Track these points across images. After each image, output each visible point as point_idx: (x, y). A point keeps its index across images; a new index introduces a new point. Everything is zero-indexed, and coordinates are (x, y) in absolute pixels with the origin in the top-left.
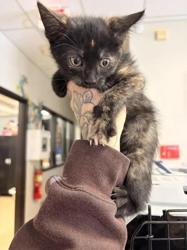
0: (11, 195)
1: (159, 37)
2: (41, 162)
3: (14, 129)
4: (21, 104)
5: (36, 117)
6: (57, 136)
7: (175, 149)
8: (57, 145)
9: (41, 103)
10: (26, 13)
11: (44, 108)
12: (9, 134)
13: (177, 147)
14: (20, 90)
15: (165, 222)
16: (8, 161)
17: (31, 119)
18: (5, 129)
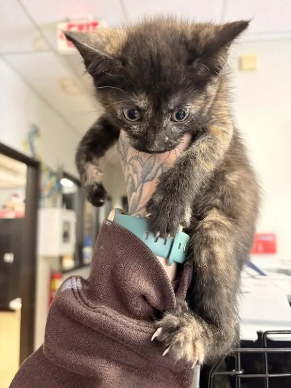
0: (13, 311)
1: (246, 66)
2: (61, 259)
3: (17, 207)
4: (30, 170)
5: (52, 189)
6: (86, 218)
7: (270, 239)
8: (86, 233)
9: (61, 168)
10: (38, 28)
11: (66, 176)
12: (11, 216)
13: (273, 236)
14: (28, 147)
15: (262, 350)
16: (9, 258)
17: (45, 192)
18: (4, 207)
